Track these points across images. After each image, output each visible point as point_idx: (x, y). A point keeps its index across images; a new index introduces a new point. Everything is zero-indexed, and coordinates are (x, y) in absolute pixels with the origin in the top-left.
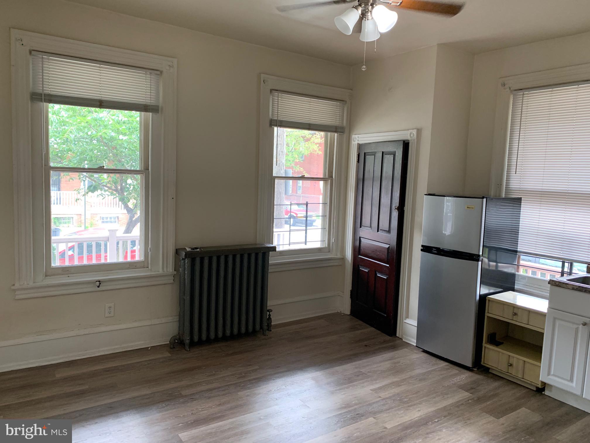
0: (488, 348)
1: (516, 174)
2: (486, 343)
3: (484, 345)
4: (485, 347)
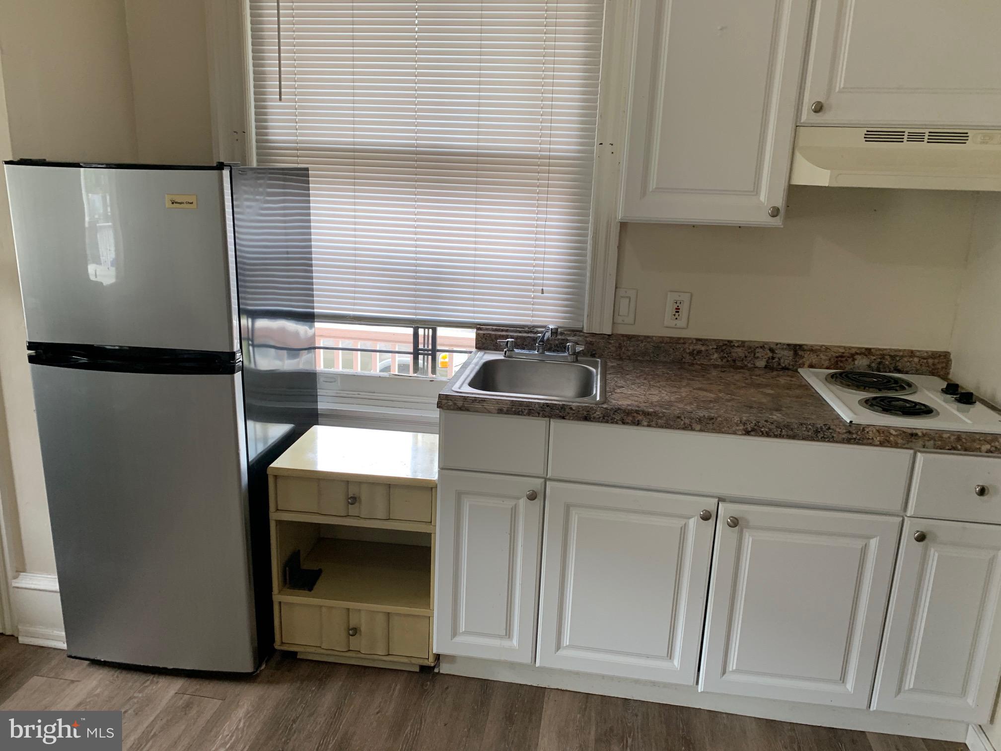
0: (286, 603)
1: (280, 99)
2: (280, 592)
3: (277, 597)
4: (280, 603)
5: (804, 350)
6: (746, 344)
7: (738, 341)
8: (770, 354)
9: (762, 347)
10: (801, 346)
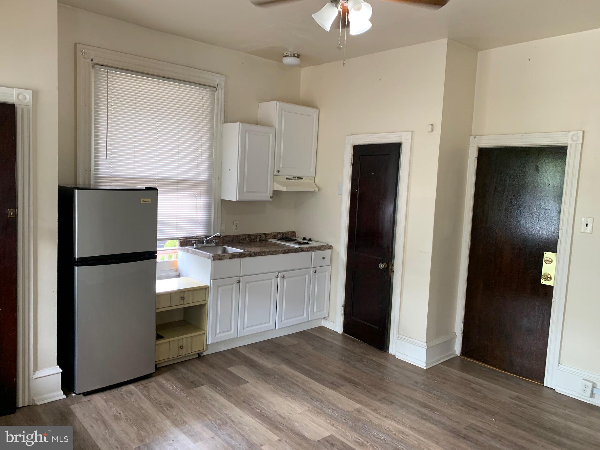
1: (106, 159)
5: (267, 235)
6: (254, 235)
7: (252, 234)
8: (260, 237)
9: (257, 235)
10: (266, 234)
